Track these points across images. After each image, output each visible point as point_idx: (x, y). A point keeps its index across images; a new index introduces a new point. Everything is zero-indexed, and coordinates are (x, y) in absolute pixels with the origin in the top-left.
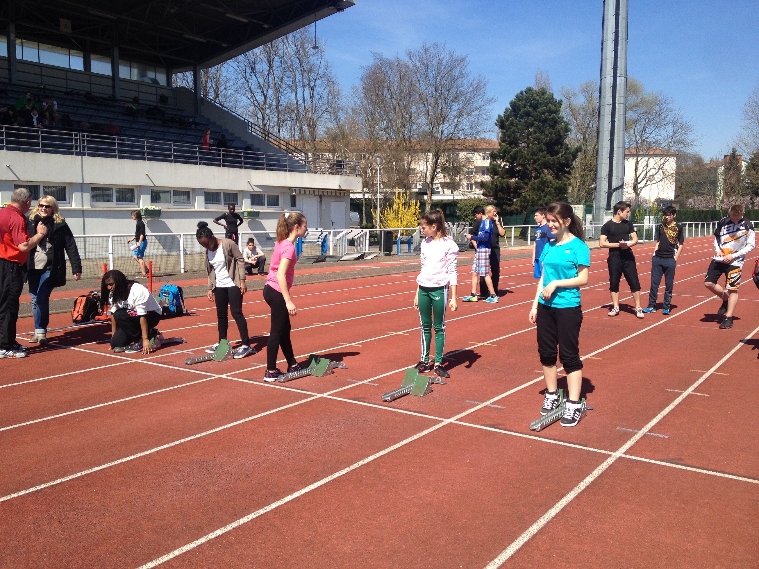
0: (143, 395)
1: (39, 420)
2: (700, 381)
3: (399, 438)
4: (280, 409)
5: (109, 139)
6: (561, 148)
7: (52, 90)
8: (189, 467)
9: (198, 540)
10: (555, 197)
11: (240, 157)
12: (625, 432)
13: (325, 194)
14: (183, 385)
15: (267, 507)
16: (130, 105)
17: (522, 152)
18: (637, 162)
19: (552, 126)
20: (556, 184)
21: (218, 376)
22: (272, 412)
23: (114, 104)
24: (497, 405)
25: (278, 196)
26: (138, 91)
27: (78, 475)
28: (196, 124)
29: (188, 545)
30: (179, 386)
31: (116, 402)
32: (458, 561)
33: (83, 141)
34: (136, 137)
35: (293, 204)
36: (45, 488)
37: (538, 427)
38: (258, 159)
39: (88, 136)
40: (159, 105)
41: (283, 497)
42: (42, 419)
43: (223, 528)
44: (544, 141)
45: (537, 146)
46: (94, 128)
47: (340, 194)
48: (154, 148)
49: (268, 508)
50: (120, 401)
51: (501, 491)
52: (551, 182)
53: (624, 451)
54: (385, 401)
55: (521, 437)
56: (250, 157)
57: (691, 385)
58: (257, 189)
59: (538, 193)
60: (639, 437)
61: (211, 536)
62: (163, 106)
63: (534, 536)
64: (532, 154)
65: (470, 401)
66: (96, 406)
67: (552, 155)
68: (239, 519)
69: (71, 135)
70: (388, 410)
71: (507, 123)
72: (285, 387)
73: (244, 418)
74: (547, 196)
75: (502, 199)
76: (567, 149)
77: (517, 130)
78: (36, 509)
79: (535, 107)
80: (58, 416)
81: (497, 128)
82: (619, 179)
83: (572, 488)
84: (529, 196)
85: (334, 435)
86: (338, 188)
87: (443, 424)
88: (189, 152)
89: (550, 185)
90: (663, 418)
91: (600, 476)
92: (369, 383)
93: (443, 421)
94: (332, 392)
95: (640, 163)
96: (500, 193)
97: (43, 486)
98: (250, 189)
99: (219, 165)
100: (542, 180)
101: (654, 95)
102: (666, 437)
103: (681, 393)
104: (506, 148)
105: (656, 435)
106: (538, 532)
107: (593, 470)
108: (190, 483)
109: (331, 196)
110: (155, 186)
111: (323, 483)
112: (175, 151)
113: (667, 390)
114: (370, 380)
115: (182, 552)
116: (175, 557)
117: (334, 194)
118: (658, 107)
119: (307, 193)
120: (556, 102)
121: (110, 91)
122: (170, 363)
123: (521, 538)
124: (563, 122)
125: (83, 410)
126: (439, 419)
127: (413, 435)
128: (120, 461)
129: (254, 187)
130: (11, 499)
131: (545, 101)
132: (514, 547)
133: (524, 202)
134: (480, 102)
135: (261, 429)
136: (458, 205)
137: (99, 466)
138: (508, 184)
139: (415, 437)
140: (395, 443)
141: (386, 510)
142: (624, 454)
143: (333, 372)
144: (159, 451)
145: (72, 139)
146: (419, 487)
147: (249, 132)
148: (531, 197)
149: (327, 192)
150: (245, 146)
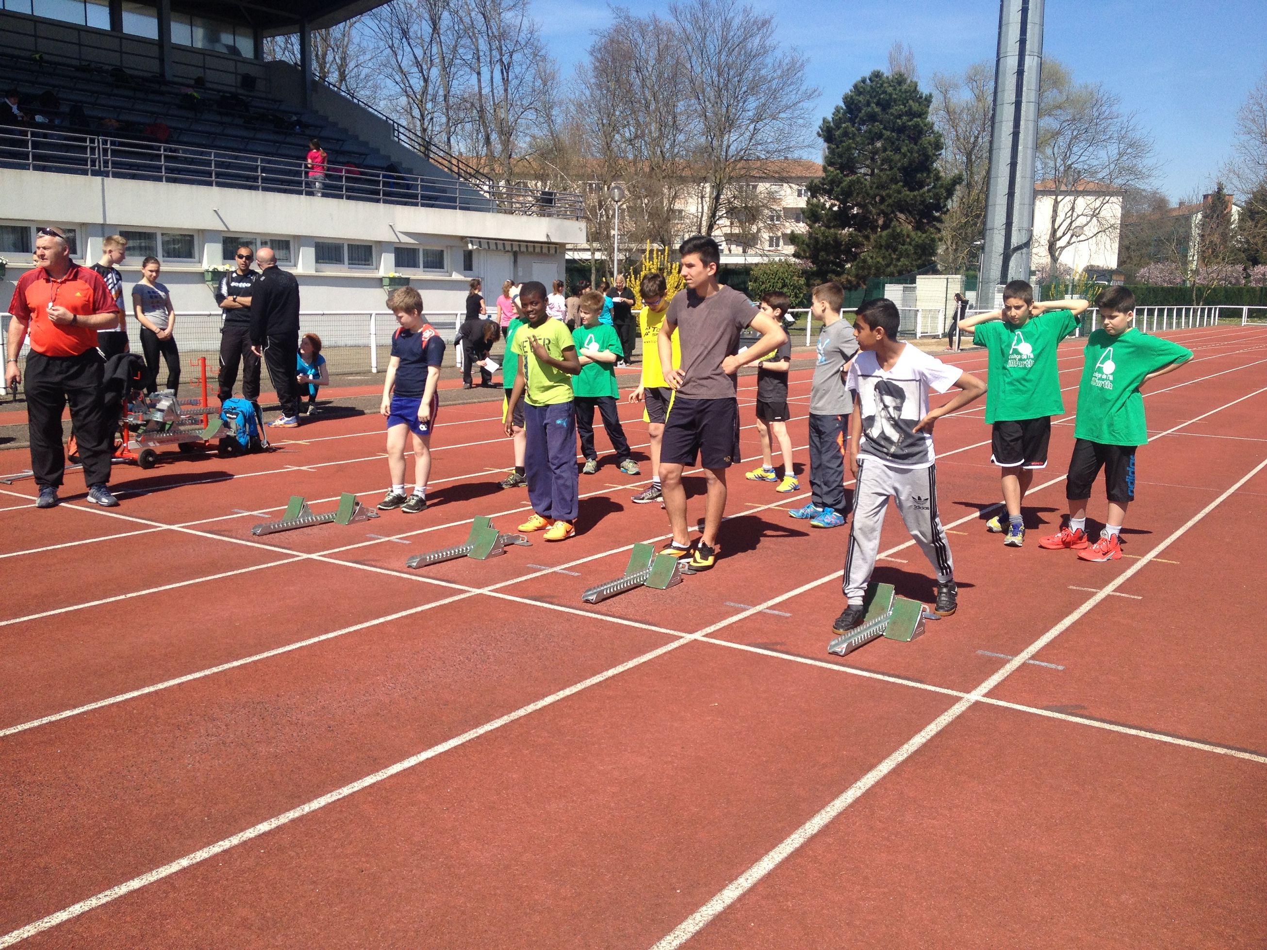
0: (172, 586)
2: (1129, 573)
3: (602, 665)
4: (404, 613)
6: (928, 177)
7: (56, 64)
8: (231, 712)
9: (226, 841)
10: (916, 260)
11: (377, 183)
12: (990, 659)
13: (523, 249)
14: (244, 571)
15: (355, 784)
16: (190, 91)
17: (862, 184)
18: (1056, 203)
19: (913, 139)
20: (917, 239)
21: (305, 556)
22: (389, 618)
23: (164, 88)
24: (779, 610)
25: (442, 251)
27: (36, 723)
28: (304, 126)
29: (205, 850)
31: (123, 597)
32: (674, 880)
33: (105, 151)
34: (199, 146)
35: (468, 266)
37: (842, 648)
38: (408, 187)
39: (113, 143)
41: (386, 767)
43: (273, 820)
44: (899, 164)
45: (888, 173)
46: (126, 130)
47: (549, 251)
48: (229, 166)
49: (357, 786)
50: (129, 595)
51: (764, 759)
52: (908, 236)
53: (985, 691)
54: (587, 601)
55: (811, 665)
56: (394, 183)
57: (1113, 579)
58: (405, 239)
59: (887, 253)
60: (1014, 668)
61: (250, 833)
63: (813, 839)
64: (877, 187)
65: (732, 604)
66: (87, 605)
67: (912, 189)
68: (304, 804)
69: (84, 140)
70: (590, 618)
71: (837, 133)
72: (419, 576)
73: (340, 628)
74: (902, 259)
75: (827, 262)
76: (938, 178)
77: (854, 145)
79: (885, 106)
80: (18, 620)
81: (821, 140)
82: (1024, 231)
83: (888, 755)
84: (872, 258)
85: (492, 659)
86: (544, 239)
87: (682, 642)
88: (290, 173)
89: (908, 240)
90: (1059, 635)
91: (939, 734)
92: (564, 572)
93: (682, 637)
94: (498, 586)
95: (1061, 206)
96: (822, 253)
98: (394, 239)
100: (894, 231)
101: (1089, 90)
102: (1060, 668)
103: (1094, 594)
104: (835, 176)
105: (1043, 664)
106: (819, 831)
107: (928, 723)
108: (228, 741)
109: (533, 253)
110: (229, 231)
111: (460, 742)
112: (264, 170)
113: (1071, 587)
114: (566, 566)
115: (194, 861)
116: (181, 871)
117: (538, 250)
118: (1095, 109)
119: (493, 247)
120: (921, 97)
121: (155, 66)
122: (226, 533)
123: (788, 841)
124: (933, 131)
125: (63, 610)
126: (676, 633)
127: (627, 661)
128: (110, 701)
129: (400, 235)
131: (904, 96)
132: (775, 856)
133: (863, 268)
134: (793, 97)
135: (367, 647)
136: (752, 272)
137: (75, 707)
138: (836, 237)
139: (631, 664)
140: (595, 674)
141: (562, 791)
142: (985, 696)
143: (505, 552)
144: (183, 683)
145: (86, 147)
146: (625, 750)
147: (394, 141)
148: (874, 261)
149: (527, 246)
150: (385, 164)
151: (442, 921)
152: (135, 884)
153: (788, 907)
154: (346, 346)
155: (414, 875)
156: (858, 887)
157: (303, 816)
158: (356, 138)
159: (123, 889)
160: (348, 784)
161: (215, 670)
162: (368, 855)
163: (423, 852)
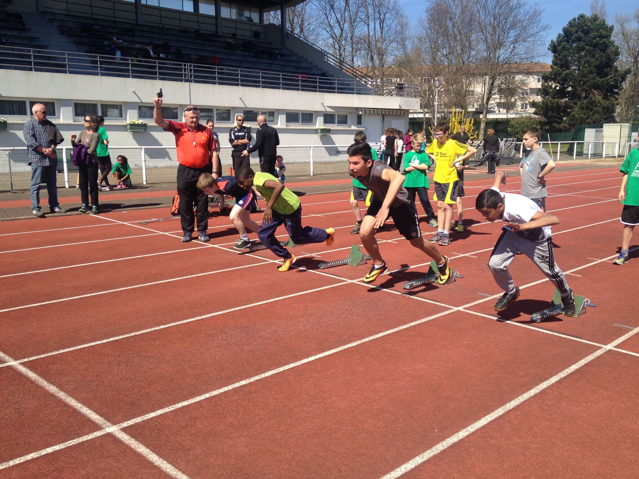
0: (212, 273)
1: (130, 288)
3: (409, 320)
4: (315, 290)
5: (211, 68)
6: (611, 70)
7: (169, 29)
8: (233, 330)
9: (226, 387)
10: (603, 115)
11: (316, 82)
12: (621, 329)
13: (387, 113)
14: (244, 267)
15: (286, 366)
16: (230, 40)
17: (573, 74)
20: (604, 104)
21: (272, 261)
23: (218, 39)
25: (347, 115)
26: (236, 28)
27: (149, 330)
28: (282, 55)
29: (217, 391)
30: (240, 267)
31: (190, 276)
33: (191, 70)
34: (233, 67)
35: (359, 122)
36: (122, 339)
37: (538, 319)
38: (331, 84)
39: (194, 66)
40: (253, 39)
41: (301, 360)
42: (133, 287)
43: (247, 380)
44: (594, 64)
45: (588, 68)
46: (201, 60)
47: (400, 114)
48: (247, 76)
49: (286, 367)
51: (489, 371)
52: (599, 102)
53: (616, 344)
54: (404, 289)
56: (324, 82)
58: (329, 110)
59: (587, 112)
60: (634, 333)
61: (237, 385)
62: (257, 40)
63: (509, 412)
64: (582, 76)
65: (481, 294)
67: (601, 77)
68: (262, 373)
69: (181, 65)
70: (406, 297)
71: (559, 48)
72: (324, 273)
73: (285, 295)
74: (595, 115)
75: (551, 117)
76: (617, 71)
77: (568, 54)
78: (112, 354)
79: (586, 33)
80: (145, 285)
81: (550, 52)
83: (556, 373)
84: (578, 114)
85: (355, 314)
86: (398, 108)
87: (452, 311)
88: (275, 79)
89: (599, 104)
91: (586, 365)
92: (395, 274)
93: (452, 309)
96: (550, 112)
97: (121, 337)
98: (323, 110)
99: (298, 90)
100: (591, 99)
104: (557, 71)
106: (513, 408)
107: (581, 359)
108: (231, 343)
109: (393, 115)
110: (246, 108)
111: (336, 351)
112: (263, 78)
114: (396, 271)
115: (211, 395)
116: (205, 399)
117: (395, 113)
119: (372, 112)
120: (607, 27)
121: (213, 29)
123: (496, 411)
124: (614, 46)
126: (449, 306)
127: (422, 319)
128: (182, 322)
129: (326, 108)
130: (96, 345)
131: (597, 27)
132: (488, 418)
133: (573, 120)
134: (535, 29)
135: (296, 305)
136: (510, 123)
137: (166, 324)
138: (558, 103)
139: (424, 320)
140: (404, 324)
141: (383, 378)
142: (614, 347)
143: (366, 263)
144: (213, 316)
145: (182, 69)
146: (417, 361)
147: (325, 61)
148: (580, 116)
149: (389, 112)
150: (320, 73)
151: (320, 432)
152: (185, 403)
153: (492, 443)
154: (299, 162)
155: (309, 410)
156: (531, 437)
157: (261, 379)
158: (307, 60)
159: (180, 405)
160: (282, 366)
161: (228, 311)
162: (289, 399)
163: (314, 400)
